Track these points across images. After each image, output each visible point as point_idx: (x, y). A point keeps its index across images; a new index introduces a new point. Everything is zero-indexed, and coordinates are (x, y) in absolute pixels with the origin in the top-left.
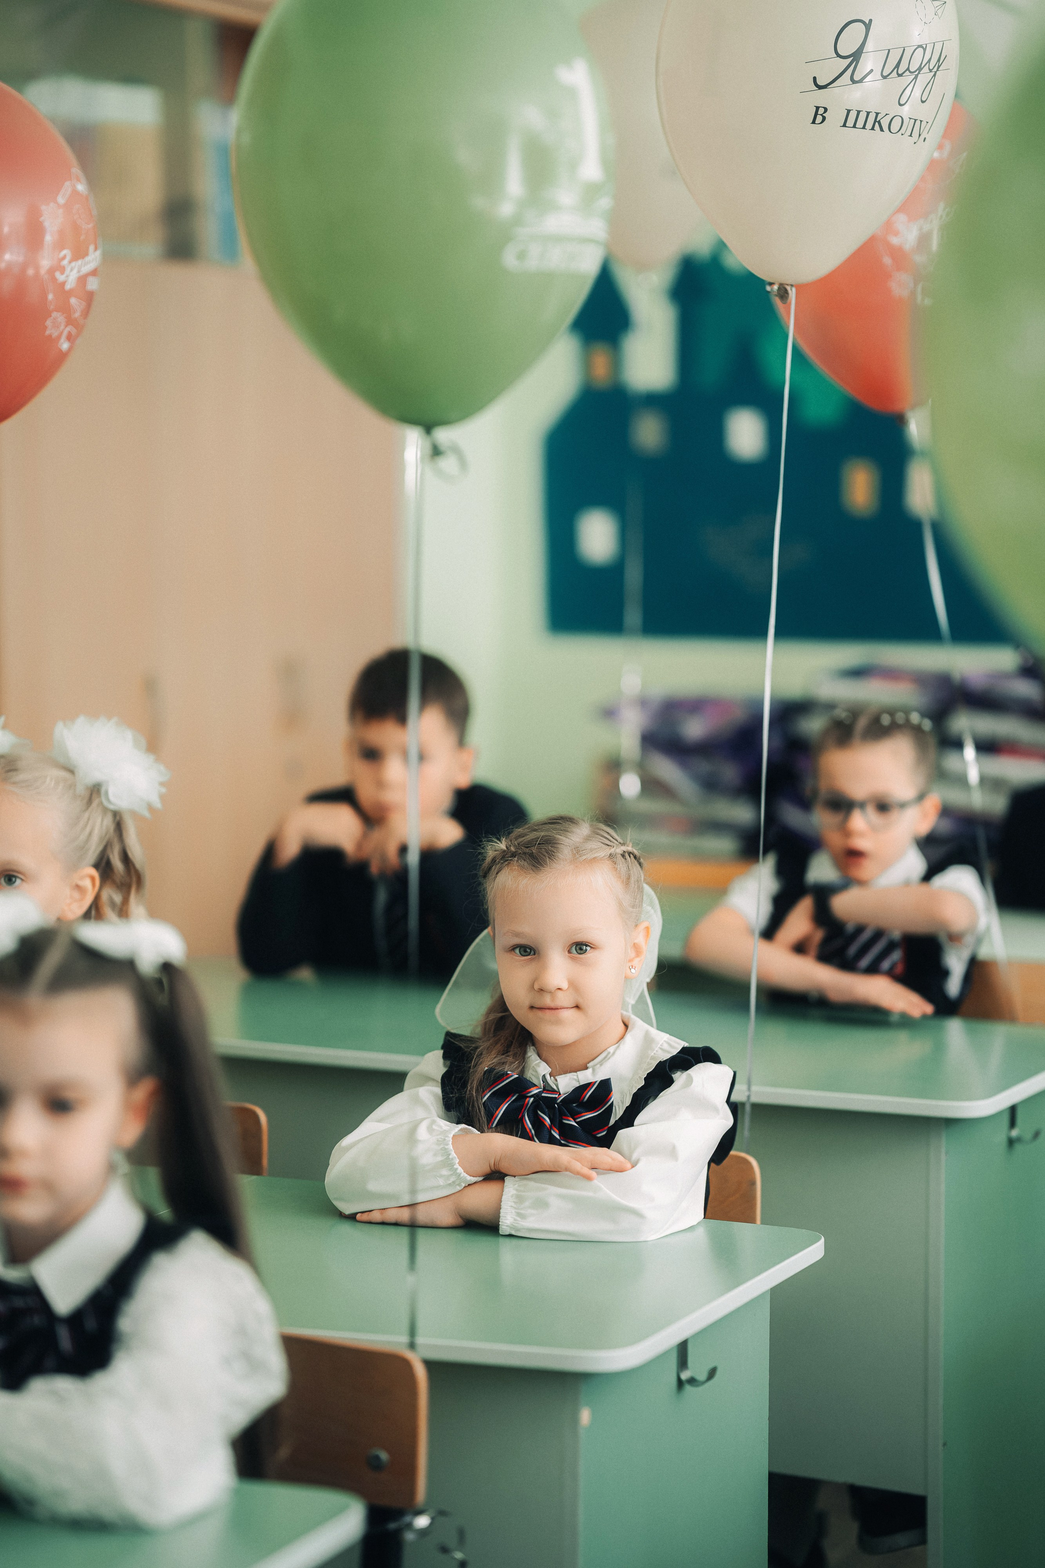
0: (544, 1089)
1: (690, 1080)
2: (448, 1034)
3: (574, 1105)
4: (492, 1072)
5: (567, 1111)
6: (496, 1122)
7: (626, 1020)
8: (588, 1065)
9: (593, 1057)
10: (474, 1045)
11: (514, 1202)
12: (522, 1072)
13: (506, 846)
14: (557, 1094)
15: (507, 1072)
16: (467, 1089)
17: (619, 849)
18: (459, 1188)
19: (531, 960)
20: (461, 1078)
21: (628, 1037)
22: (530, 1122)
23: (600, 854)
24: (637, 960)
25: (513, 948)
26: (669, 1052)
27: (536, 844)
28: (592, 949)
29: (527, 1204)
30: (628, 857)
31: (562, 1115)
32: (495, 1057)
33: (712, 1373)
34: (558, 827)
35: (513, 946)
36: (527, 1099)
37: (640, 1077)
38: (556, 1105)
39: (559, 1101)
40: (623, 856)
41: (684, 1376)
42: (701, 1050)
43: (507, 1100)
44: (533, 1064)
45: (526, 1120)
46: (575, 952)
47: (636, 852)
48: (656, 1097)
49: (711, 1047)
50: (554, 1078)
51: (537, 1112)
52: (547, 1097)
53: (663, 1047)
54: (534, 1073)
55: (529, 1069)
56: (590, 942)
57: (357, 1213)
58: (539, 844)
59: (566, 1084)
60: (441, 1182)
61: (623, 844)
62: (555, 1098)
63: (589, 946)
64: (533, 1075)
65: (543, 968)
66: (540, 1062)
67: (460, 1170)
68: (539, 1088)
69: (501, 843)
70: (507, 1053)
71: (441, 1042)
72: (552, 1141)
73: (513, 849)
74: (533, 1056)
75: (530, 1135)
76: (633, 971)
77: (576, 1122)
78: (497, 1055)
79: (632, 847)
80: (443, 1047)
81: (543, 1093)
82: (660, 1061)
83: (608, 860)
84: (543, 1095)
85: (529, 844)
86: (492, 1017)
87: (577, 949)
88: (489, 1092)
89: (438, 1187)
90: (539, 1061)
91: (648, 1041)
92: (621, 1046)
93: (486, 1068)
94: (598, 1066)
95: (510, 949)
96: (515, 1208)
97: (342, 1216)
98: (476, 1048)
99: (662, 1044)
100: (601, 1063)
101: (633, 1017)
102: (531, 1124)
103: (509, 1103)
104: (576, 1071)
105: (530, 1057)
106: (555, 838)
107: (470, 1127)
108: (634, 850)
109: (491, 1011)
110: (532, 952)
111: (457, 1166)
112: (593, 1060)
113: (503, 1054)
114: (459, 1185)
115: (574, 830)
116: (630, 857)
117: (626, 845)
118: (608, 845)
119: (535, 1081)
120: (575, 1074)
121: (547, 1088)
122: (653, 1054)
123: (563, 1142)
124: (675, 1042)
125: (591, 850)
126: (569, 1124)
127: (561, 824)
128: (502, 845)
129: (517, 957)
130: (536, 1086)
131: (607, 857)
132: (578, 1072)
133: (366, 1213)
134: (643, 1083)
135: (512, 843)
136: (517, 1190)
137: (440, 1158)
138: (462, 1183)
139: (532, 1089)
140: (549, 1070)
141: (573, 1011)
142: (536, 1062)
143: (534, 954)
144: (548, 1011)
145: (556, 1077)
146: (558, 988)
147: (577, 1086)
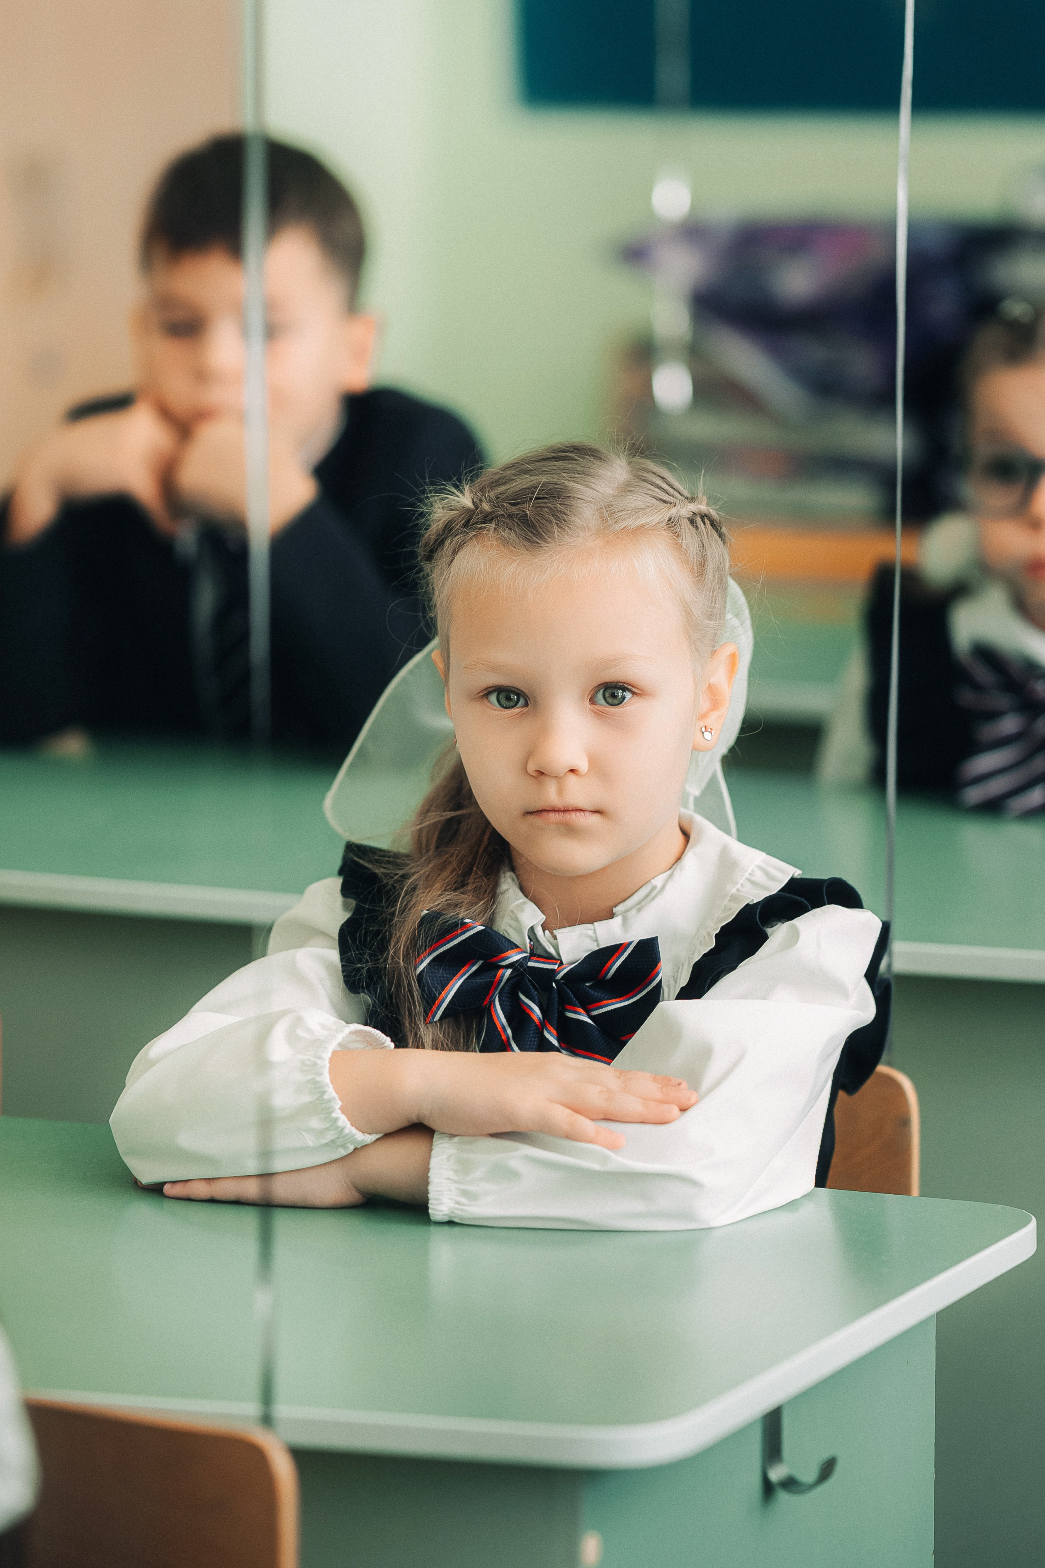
0: (533, 954)
1: (799, 939)
2: (352, 849)
3: (587, 984)
4: (437, 920)
5: (575, 996)
6: (440, 1013)
7: (686, 827)
8: (615, 910)
9: (626, 896)
10: (401, 872)
11: (453, 1170)
12: (491, 921)
13: (473, 501)
14: (556, 964)
15: (462, 919)
16: (388, 954)
17: (685, 509)
18: (343, 1153)
19: (522, 715)
20: (378, 932)
21: (690, 858)
22: (504, 1013)
23: (653, 518)
24: (714, 715)
25: (486, 693)
26: (765, 888)
27: (531, 499)
28: (636, 698)
29: (478, 1173)
30: (702, 524)
31: (565, 1003)
32: (441, 895)
33: (827, 1469)
34: (570, 466)
35: (488, 688)
36: (501, 972)
38: (554, 985)
39: (559, 977)
40: (692, 521)
41: (776, 1474)
42: (826, 884)
44: (512, 906)
46: (603, 702)
47: (713, 513)
48: (734, 969)
49: (844, 879)
50: (552, 933)
51: (518, 996)
52: (538, 968)
53: (753, 878)
54: (513, 923)
56: (632, 683)
57: (165, 1183)
58: (537, 498)
59: (573, 944)
60: (310, 1141)
61: (692, 499)
62: (553, 970)
63: (630, 690)
64: (510, 926)
65: (543, 732)
66: (524, 903)
67: (343, 1121)
68: (522, 952)
69: (464, 495)
70: (463, 886)
71: (337, 863)
72: (542, 1047)
73: (486, 507)
74: (511, 891)
75: (504, 1037)
76: (707, 735)
77: (590, 1017)
78: (445, 890)
79: (708, 505)
80: (341, 872)
81: (529, 961)
82: (748, 905)
83: (665, 530)
84: (530, 964)
85: (516, 499)
86: (436, 817)
87: (607, 695)
88: (429, 955)
89: (305, 1149)
90: (521, 901)
92: (677, 873)
93: (426, 912)
94: (634, 911)
95: (482, 694)
96: (456, 1182)
98: (405, 877)
100: (639, 907)
101: (699, 819)
102: (506, 1017)
103: (465, 977)
104: (591, 920)
105: (505, 891)
106: (566, 488)
108: (711, 511)
109: (431, 806)
110: (522, 701)
111: (338, 1114)
112: (624, 900)
113: (455, 890)
114: (343, 1146)
115: (602, 472)
116: (704, 524)
117: (696, 502)
118: (665, 502)
119: (514, 938)
120: (589, 926)
121: (537, 952)
122: (734, 891)
123: (561, 1049)
124: (777, 868)
125: (636, 511)
126: (578, 1020)
127: (576, 460)
128: (465, 499)
129: (492, 707)
130: (517, 947)
131: (663, 524)
132: (596, 924)
133: (181, 1183)
134: (713, 945)
135: (484, 495)
136: (457, 1152)
137: (307, 1098)
138: (349, 1145)
139: (510, 953)
140: (542, 918)
141: (596, 818)
142: (516, 903)
143: (526, 705)
144: (552, 815)
145: (555, 932)
146: (572, 771)
147: (596, 948)
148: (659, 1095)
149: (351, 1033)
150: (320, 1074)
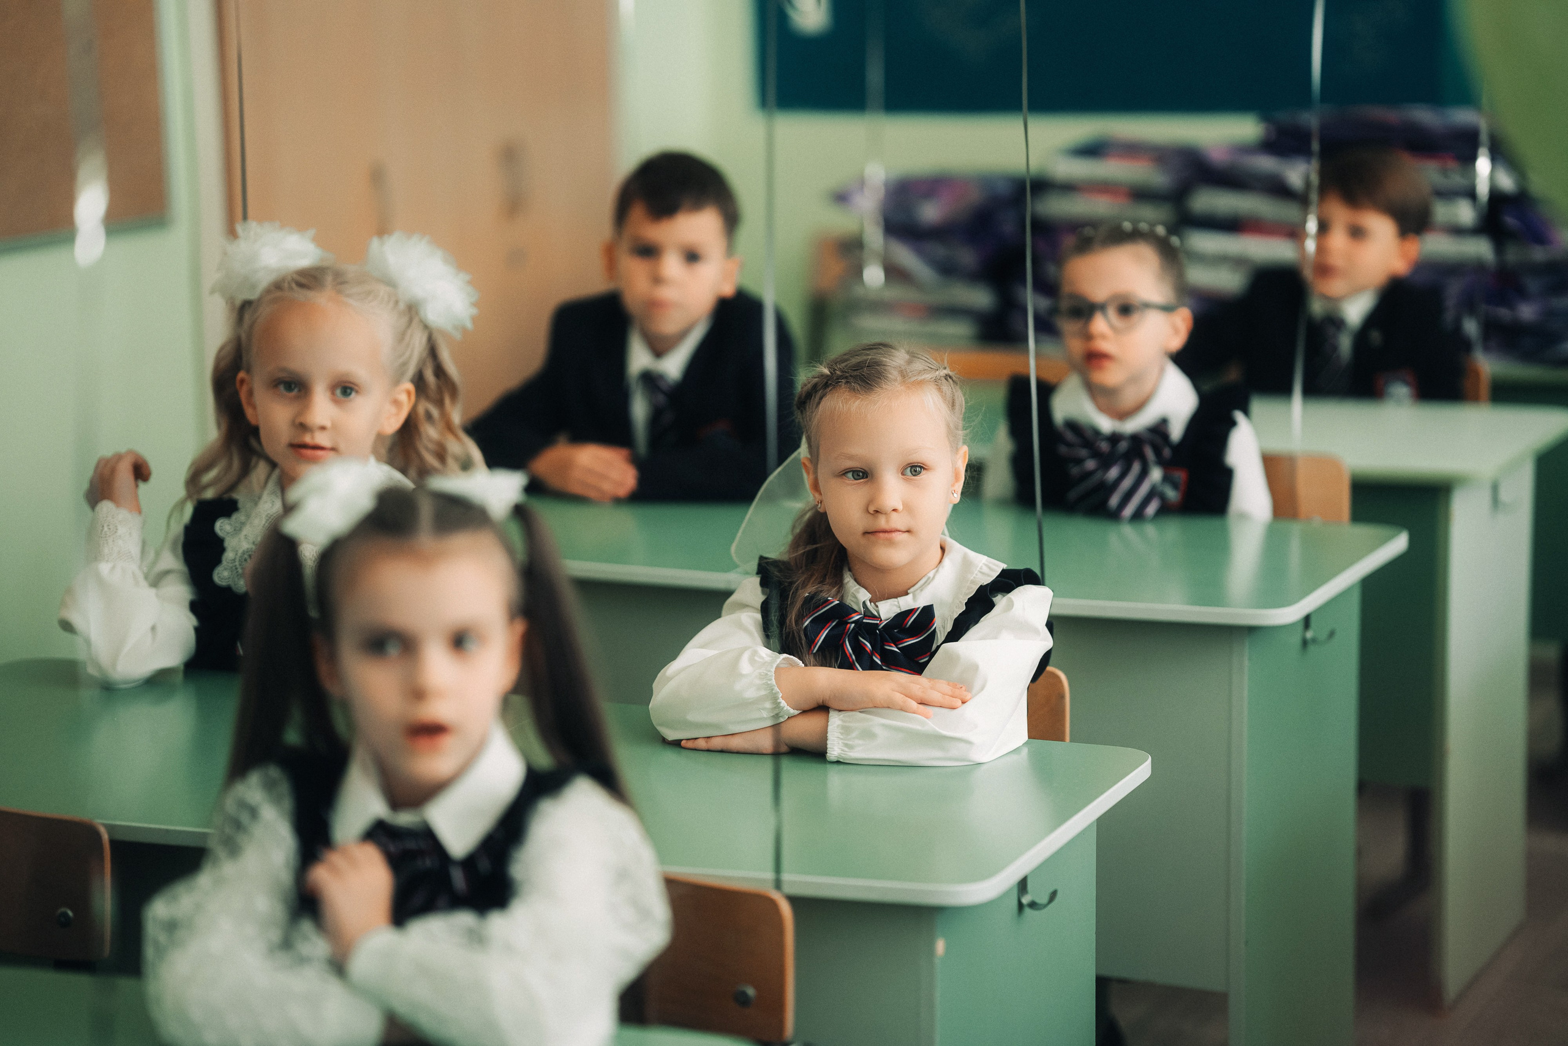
0: (865, 616)
1: (1011, 605)
2: (762, 559)
3: (896, 631)
4: (812, 600)
5: (889, 638)
6: (816, 649)
7: (943, 545)
8: (909, 591)
9: (911, 584)
11: (840, 733)
12: (842, 598)
13: (829, 372)
14: (878, 620)
15: (826, 598)
18: (782, 720)
19: (866, 483)
21: (946, 561)
22: (851, 647)
23: (926, 377)
24: (956, 485)
25: (845, 473)
26: (988, 575)
27: (861, 368)
28: (926, 472)
29: (854, 735)
30: (950, 381)
31: (884, 641)
32: (813, 587)
35: (845, 471)
36: (848, 625)
37: (960, 602)
38: (877, 632)
39: (880, 628)
40: (945, 379)
42: (1022, 572)
43: (828, 625)
44: (852, 590)
45: (846, 646)
46: (910, 474)
48: (977, 622)
49: (1032, 568)
50: (875, 604)
51: (858, 638)
52: (869, 623)
53: (982, 571)
54: (853, 599)
55: (848, 596)
56: (925, 464)
57: (682, 740)
58: (865, 367)
59: (887, 610)
60: (764, 714)
62: (877, 624)
63: (924, 468)
64: (852, 601)
65: (877, 491)
66: (858, 588)
67: (783, 703)
68: (860, 615)
69: (824, 368)
70: (823, 581)
71: (756, 568)
72: (873, 666)
73: (838, 373)
74: (850, 582)
75: (851, 660)
76: (955, 495)
77: (898, 648)
78: (814, 584)
80: (758, 574)
81: (864, 619)
82: (981, 585)
83: (933, 383)
84: (864, 621)
85: (854, 368)
87: (912, 470)
88: (809, 619)
89: (761, 719)
90: (856, 587)
91: (967, 564)
92: (940, 569)
93: (806, 596)
94: (919, 591)
95: (843, 474)
96: (842, 739)
97: (665, 742)
99: (982, 567)
100: (922, 589)
101: (949, 540)
102: (852, 650)
103: (829, 629)
104: (897, 596)
105: (847, 582)
106: (881, 362)
107: (792, 657)
110: (865, 475)
111: (780, 700)
112: (913, 586)
113: (820, 583)
114: (779, 717)
115: (895, 354)
117: (946, 370)
118: (931, 368)
119: (855, 607)
120: (896, 599)
121: (868, 614)
122: (972, 578)
123: (884, 668)
124: (994, 564)
125: (919, 372)
126: (891, 650)
127: (880, 349)
128: (825, 371)
129: (848, 481)
130: (857, 612)
131: (932, 380)
132: (899, 598)
133: (691, 741)
134: (964, 608)
135: (836, 367)
136: (842, 720)
137: (763, 693)
138: (782, 716)
139: (853, 615)
140: (869, 596)
141: (906, 535)
142: (854, 589)
143: (867, 477)
144: (881, 535)
145: (877, 603)
146: (893, 510)
147: (899, 612)
148: (950, 693)
149: (783, 659)
150: (771, 680)
